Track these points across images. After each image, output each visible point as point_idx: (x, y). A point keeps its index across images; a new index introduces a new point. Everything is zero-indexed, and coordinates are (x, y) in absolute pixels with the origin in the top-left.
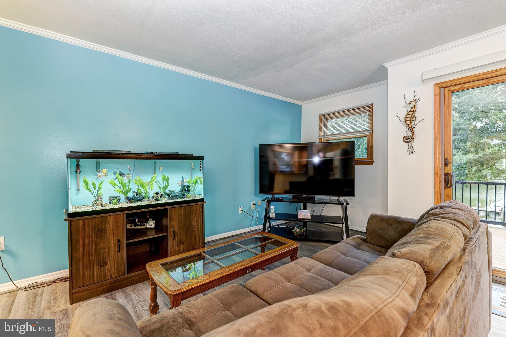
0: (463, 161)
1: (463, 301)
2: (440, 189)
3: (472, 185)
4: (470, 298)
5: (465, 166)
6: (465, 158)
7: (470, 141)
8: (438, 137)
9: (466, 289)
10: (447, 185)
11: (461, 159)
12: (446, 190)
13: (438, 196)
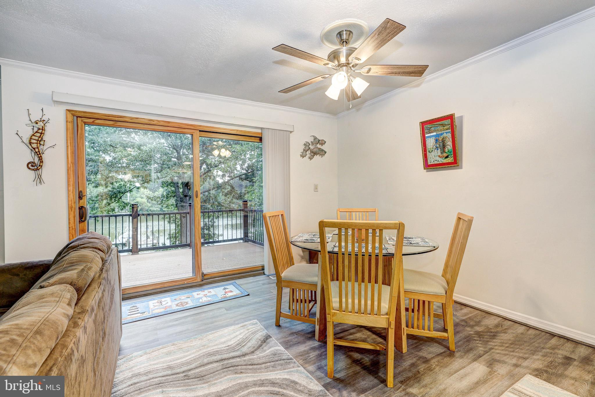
0: (94, 195)
1: (103, 309)
2: (74, 223)
3: (104, 218)
4: (107, 308)
5: (96, 199)
6: (96, 191)
7: (100, 173)
8: (72, 167)
9: (105, 300)
10: (82, 218)
11: (91, 192)
12: (80, 224)
13: (72, 232)
